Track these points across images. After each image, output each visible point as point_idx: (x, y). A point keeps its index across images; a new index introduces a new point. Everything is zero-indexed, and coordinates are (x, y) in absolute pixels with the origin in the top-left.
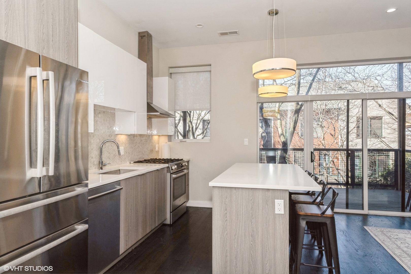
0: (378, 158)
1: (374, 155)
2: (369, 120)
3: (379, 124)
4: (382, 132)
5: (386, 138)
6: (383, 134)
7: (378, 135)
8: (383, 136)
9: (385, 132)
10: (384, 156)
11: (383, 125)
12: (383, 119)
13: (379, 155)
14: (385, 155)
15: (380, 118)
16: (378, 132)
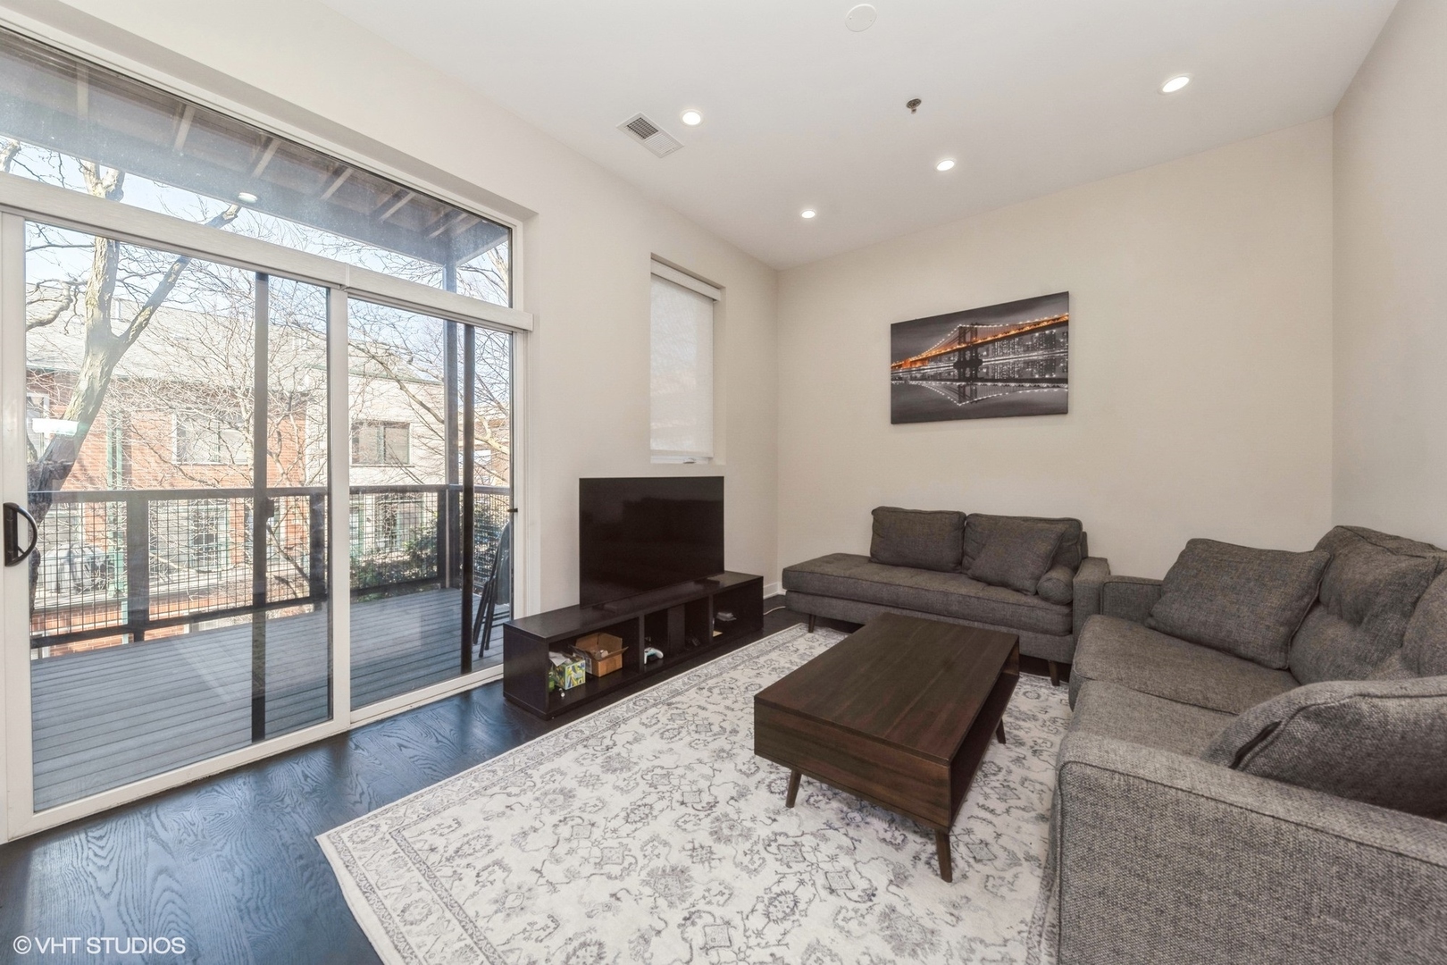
0: (401, 508)
1: (391, 504)
2: (382, 428)
3: (402, 437)
4: (408, 454)
5: (417, 467)
6: (411, 458)
7: (401, 458)
8: (411, 464)
9: (416, 454)
10: (412, 505)
11: (411, 439)
12: (411, 427)
13: (403, 503)
14: (415, 502)
15: (405, 426)
16: (400, 454)
